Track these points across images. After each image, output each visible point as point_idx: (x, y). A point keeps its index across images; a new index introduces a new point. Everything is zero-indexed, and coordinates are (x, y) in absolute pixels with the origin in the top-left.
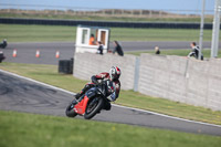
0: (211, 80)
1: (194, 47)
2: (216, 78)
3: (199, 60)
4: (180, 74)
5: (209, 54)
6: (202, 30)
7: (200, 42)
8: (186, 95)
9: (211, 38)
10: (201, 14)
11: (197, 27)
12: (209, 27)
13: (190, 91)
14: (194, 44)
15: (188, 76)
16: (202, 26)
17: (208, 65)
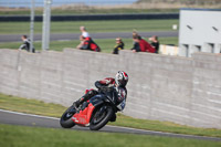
0: (43, 73)
1: (25, 40)
2: (48, 70)
3: (31, 53)
4: (11, 67)
5: (40, 46)
6: (32, 23)
7: (31, 34)
8: (18, 88)
9: (41, 30)
10: (31, 6)
11: (27, 19)
12: (39, 19)
13: (23, 84)
14: (25, 37)
15: (20, 69)
16: (32, 19)
17: (39, 58)
